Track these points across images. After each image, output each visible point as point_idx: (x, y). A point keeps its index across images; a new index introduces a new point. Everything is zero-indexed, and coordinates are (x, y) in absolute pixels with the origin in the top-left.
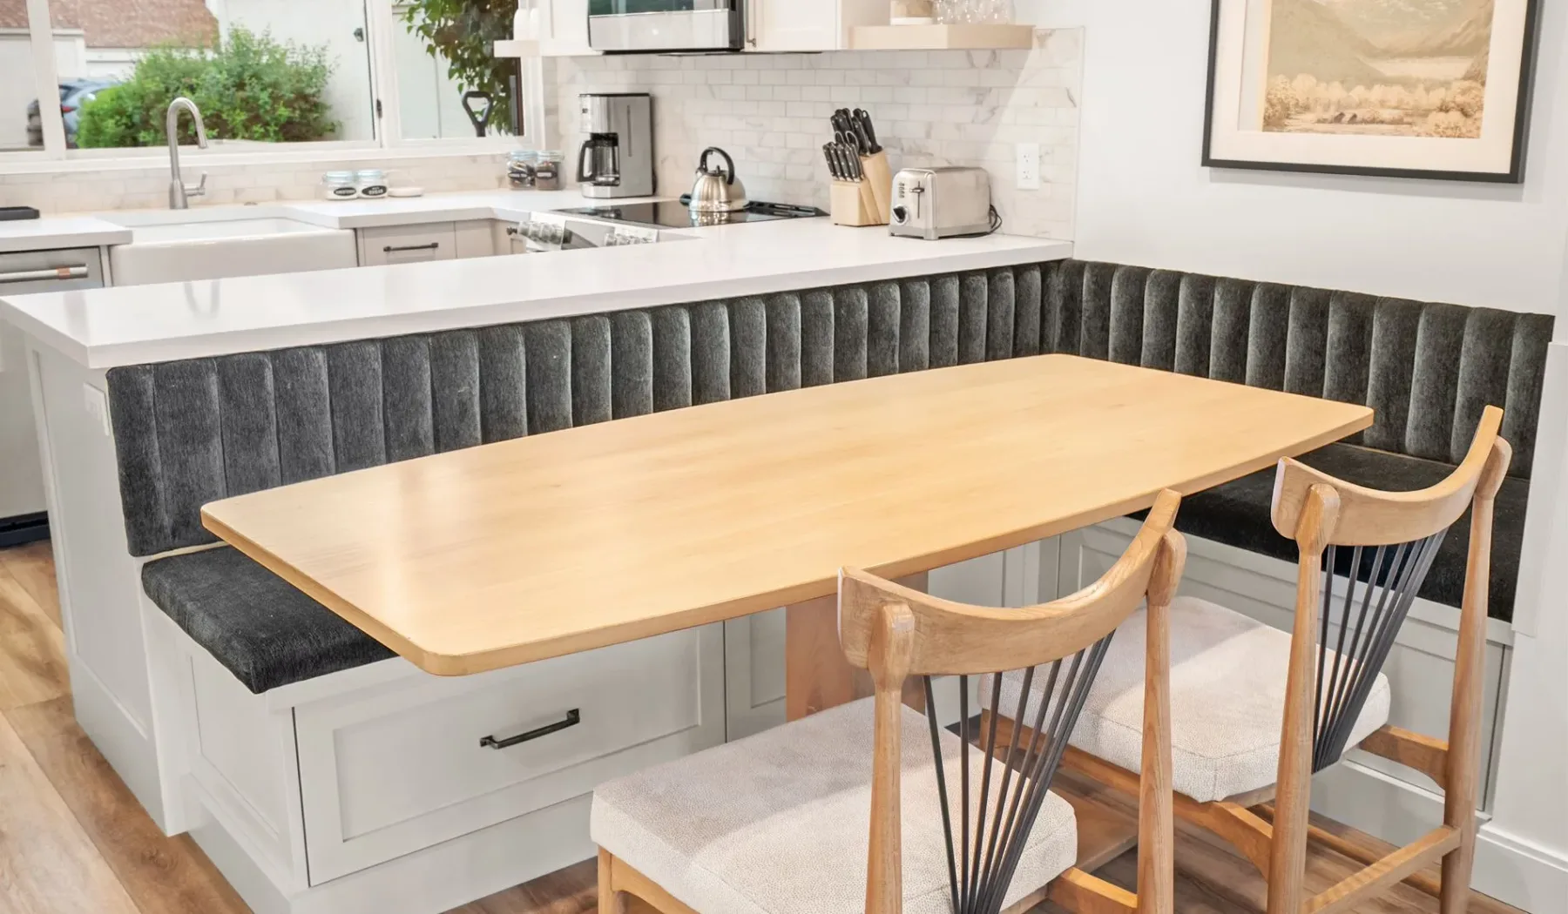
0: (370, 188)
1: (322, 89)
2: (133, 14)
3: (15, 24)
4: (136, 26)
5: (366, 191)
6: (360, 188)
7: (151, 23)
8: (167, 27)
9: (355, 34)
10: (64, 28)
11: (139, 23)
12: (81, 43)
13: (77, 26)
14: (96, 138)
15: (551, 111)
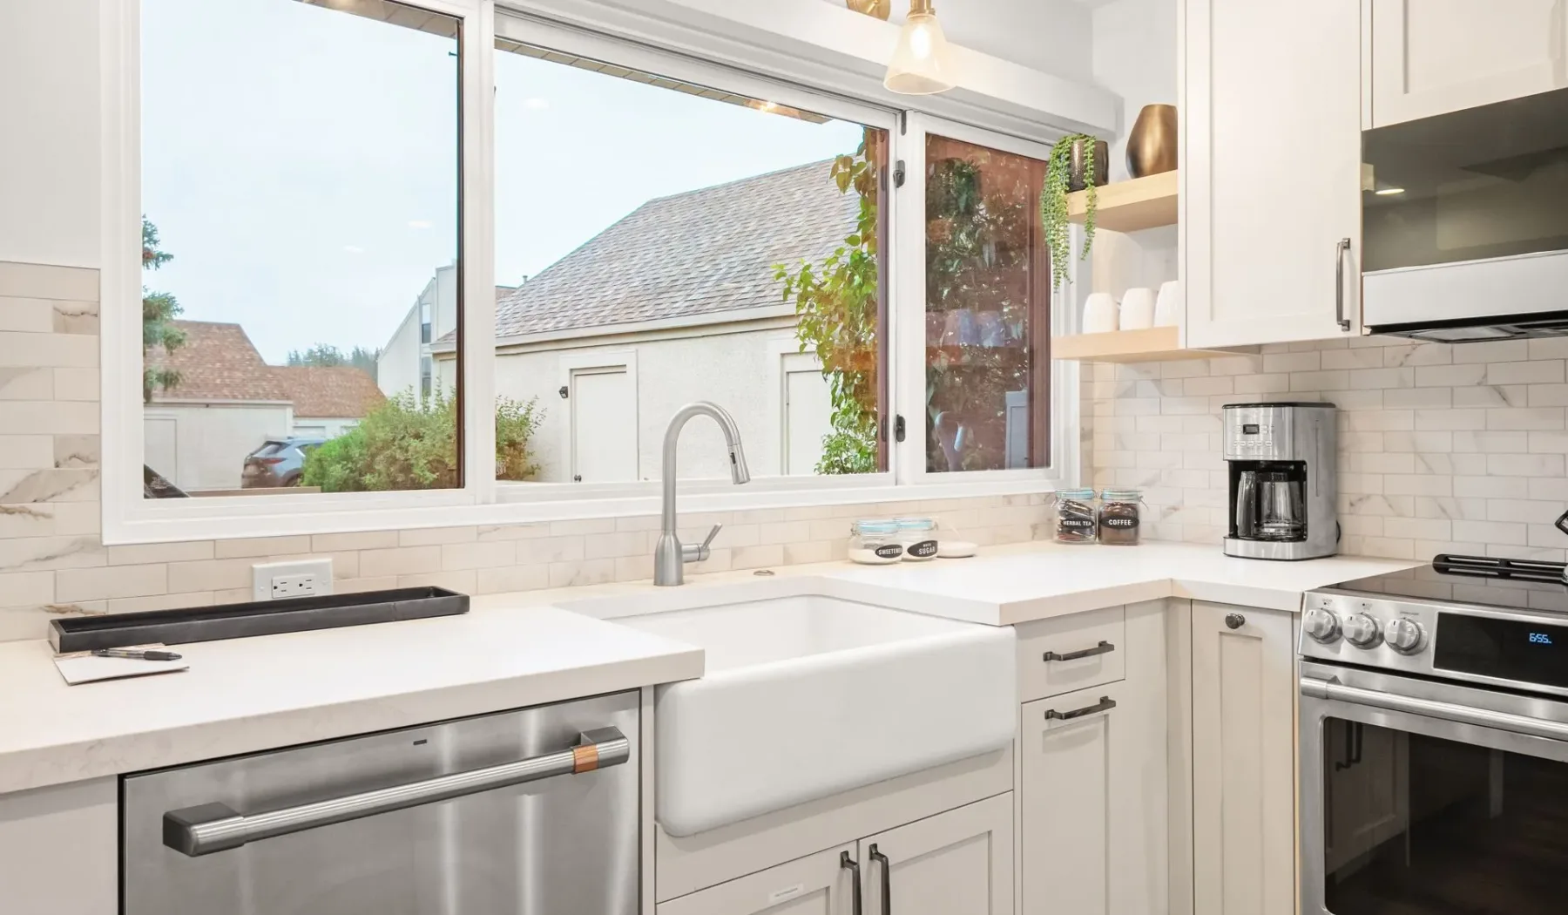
0: (920, 545)
1: (528, 438)
2: (324, 392)
3: (240, 397)
4: (325, 401)
5: (913, 550)
6: (906, 545)
7: (336, 399)
8: (348, 403)
9: (560, 392)
10: (278, 399)
11: (327, 399)
12: (289, 411)
13: (288, 398)
14: (321, 481)
15: (1087, 435)
